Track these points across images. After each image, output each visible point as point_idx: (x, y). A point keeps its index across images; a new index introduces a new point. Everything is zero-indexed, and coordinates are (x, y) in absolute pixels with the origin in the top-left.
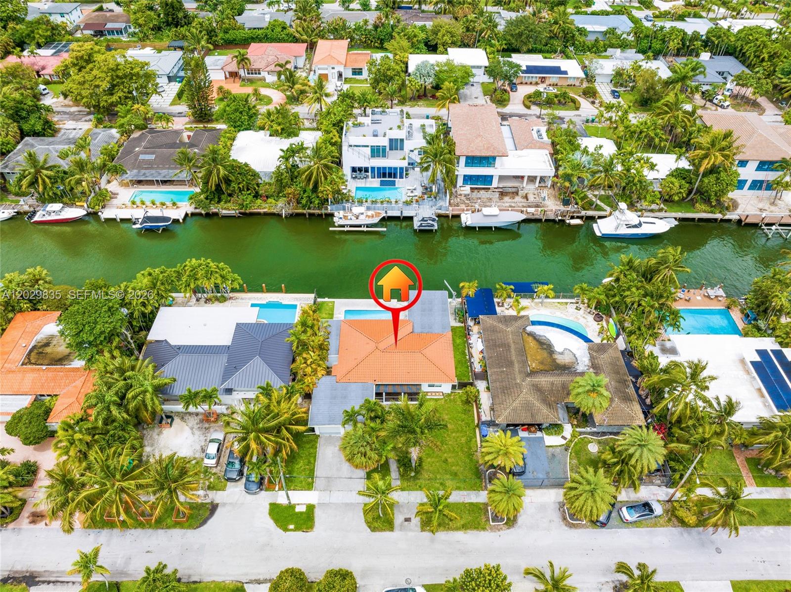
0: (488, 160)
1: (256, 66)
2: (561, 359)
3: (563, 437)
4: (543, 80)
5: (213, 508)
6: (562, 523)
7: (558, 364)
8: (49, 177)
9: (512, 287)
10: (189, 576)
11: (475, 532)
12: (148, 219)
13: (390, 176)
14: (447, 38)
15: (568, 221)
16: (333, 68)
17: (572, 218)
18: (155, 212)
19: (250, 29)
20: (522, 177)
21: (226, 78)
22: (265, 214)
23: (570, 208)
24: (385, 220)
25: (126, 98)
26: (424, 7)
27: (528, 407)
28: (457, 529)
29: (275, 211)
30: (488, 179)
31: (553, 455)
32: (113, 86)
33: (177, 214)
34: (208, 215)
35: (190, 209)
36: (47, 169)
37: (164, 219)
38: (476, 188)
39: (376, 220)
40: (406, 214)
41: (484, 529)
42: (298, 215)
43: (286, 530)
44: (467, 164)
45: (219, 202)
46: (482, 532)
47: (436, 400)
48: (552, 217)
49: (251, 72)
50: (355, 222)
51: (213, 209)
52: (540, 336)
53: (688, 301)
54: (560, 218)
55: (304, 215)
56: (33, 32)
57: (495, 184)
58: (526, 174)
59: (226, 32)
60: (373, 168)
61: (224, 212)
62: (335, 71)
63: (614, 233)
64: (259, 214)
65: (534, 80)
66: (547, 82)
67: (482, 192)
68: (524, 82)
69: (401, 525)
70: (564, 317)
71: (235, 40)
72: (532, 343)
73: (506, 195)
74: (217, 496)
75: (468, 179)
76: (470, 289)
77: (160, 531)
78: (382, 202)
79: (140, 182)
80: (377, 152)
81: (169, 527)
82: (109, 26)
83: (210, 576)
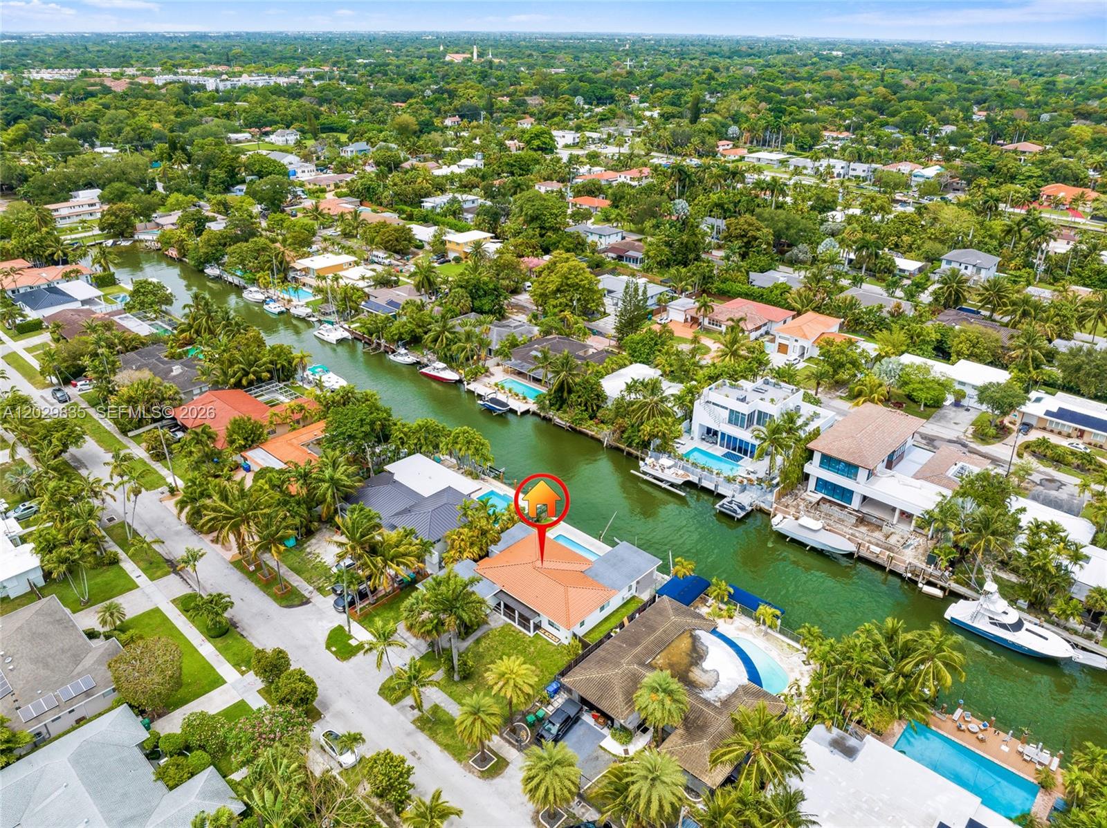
0: (850, 469)
1: (719, 318)
2: (696, 674)
3: (626, 751)
4: (1081, 434)
5: (306, 602)
6: (531, 813)
7: (688, 676)
8: (447, 338)
9: (732, 591)
10: (244, 630)
11: (450, 757)
12: (494, 401)
13: (740, 451)
14: (964, 348)
15: (920, 585)
16: (796, 341)
17: (930, 583)
18: (501, 397)
19: (760, 287)
20: (894, 509)
21: (686, 320)
22: (592, 437)
23: (931, 569)
24: (688, 484)
25: (567, 305)
26: (997, 316)
27: (605, 686)
28: (440, 744)
29: (598, 436)
30: (847, 494)
31: (597, 758)
32: (558, 290)
33: (519, 406)
34: (544, 418)
35: (534, 407)
36: (450, 333)
37: (504, 405)
38: (830, 501)
39: (680, 481)
40: (721, 490)
41: (459, 761)
42: (618, 449)
43: (328, 648)
44: (822, 464)
45: (558, 410)
46: (455, 762)
47: (549, 644)
48: (901, 571)
49: (712, 322)
50: (659, 474)
51: (551, 414)
52: (702, 644)
53: (982, 741)
54: (909, 575)
55: (622, 451)
56: (559, 242)
57: (856, 503)
58: (899, 506)
59: (724, 282)
60: (723, 434)
61: (558, 420)
62: (798, 344)
63: (969, 622)
64: (586, 435)
65: (1066, 430)
66: (1086, 438)
67: (836, 508)
68: (1049, 429)
69: (403, 707)
70: (777, 660)
71: (729, 292)
72: (685, 643)
73: (865, 525)
74: (317, 598)
75: (822, 485)
76: (684, 568)
77: (262, 593)
78: (703, 468)
79: (520, 374)
80: (735, 418)
81: (268, 595)
82: (631, 253)
83: (253, 638)
